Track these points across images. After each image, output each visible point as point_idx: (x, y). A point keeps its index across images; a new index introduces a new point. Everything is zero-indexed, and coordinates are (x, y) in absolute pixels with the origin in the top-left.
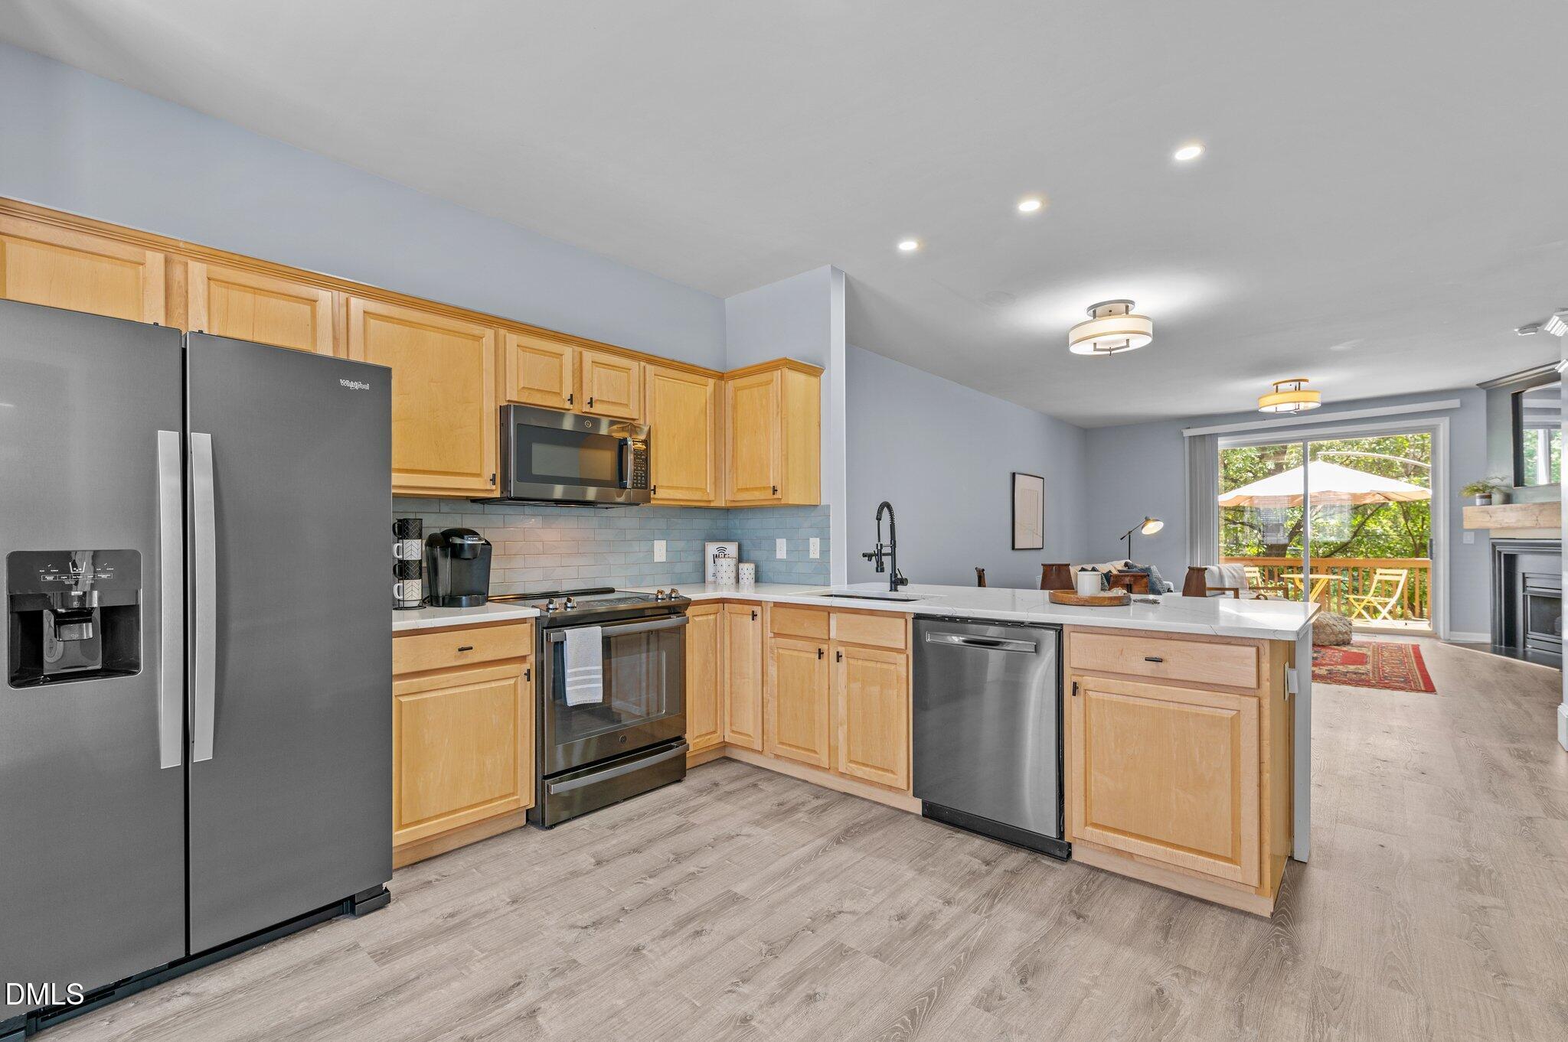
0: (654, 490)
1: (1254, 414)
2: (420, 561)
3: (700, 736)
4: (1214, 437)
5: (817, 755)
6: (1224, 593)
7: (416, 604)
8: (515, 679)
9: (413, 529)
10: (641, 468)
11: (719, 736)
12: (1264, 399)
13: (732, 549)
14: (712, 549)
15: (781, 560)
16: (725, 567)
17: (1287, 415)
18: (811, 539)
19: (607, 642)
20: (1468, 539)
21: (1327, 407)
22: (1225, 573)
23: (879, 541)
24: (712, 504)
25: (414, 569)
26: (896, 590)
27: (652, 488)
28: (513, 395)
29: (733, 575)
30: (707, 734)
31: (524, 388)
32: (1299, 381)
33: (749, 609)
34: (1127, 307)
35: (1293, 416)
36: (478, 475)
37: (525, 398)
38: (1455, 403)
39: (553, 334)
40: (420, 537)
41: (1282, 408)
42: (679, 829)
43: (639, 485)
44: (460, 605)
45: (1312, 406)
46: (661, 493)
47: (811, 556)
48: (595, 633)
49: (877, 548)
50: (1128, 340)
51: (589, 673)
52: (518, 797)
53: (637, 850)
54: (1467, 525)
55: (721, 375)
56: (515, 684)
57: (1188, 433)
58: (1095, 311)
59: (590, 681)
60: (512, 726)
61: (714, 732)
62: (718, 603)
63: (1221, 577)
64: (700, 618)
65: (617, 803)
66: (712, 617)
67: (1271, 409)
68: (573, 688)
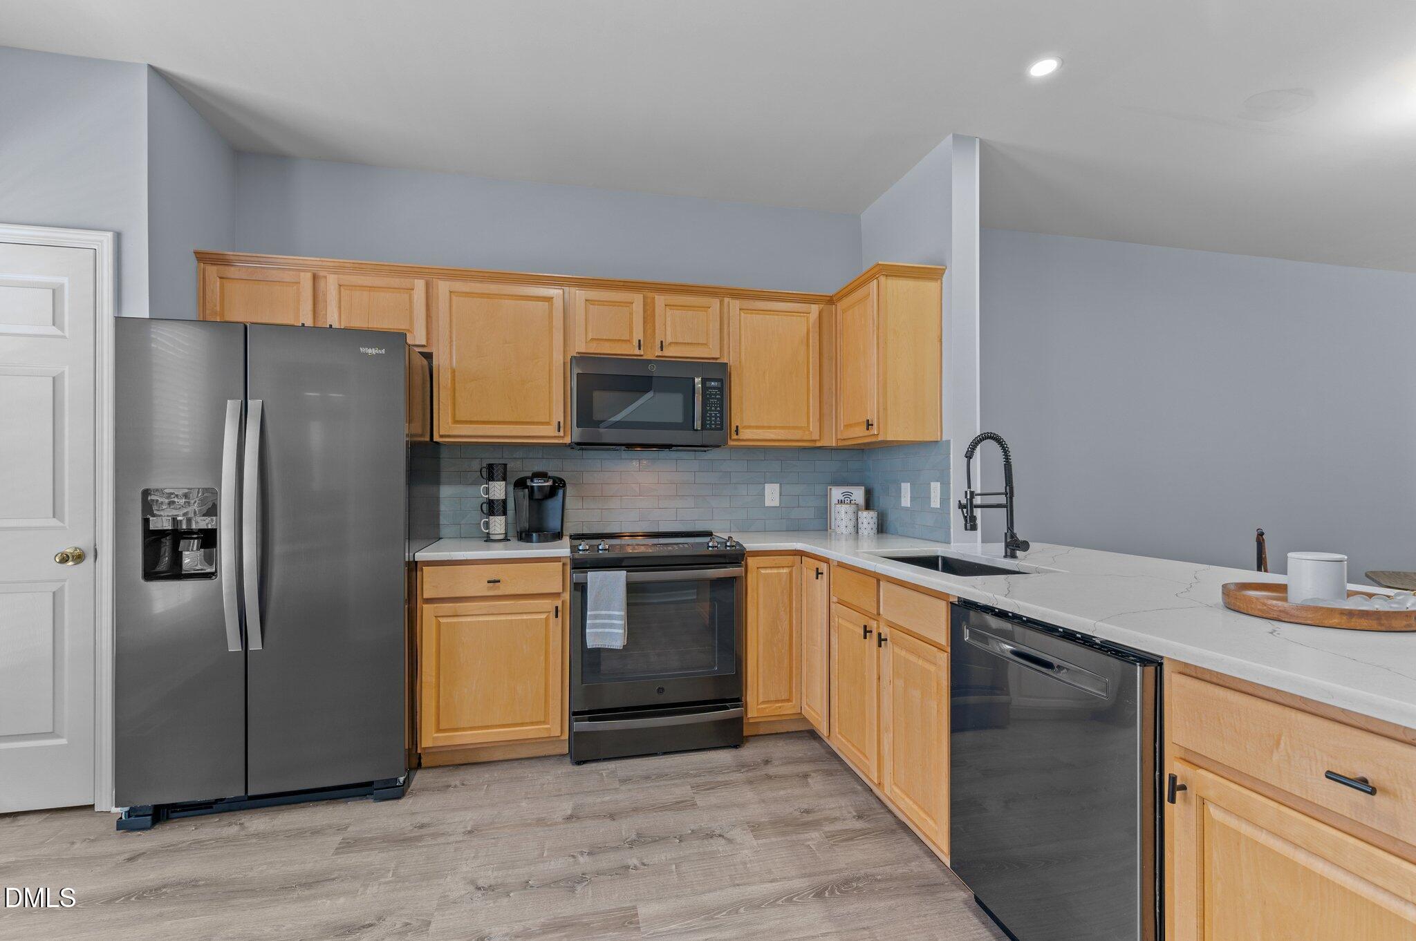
0: (737, 432)
2: (504, 502)
3: (768, 702)
5: (866, 761)
7: (501, 537)
8: (547, 614)
9: (498, 472)
10: (716, 408)
11: (794, 707)
13: (858, 494)
14: (836, 493)
15: (906, 509)
16: (843, 515)
18: (932, 483)
19: (632, 588)
23: (969, 487)
24: (818, 444)
25: (498, 507)
26: (1013, 556)
27: (734, 429)
28: (580, 346)
29: (851, 524)
30: (777, 701)
31: (592, 339)
36: (548, 423)
37: (594, 349)
39: (622, 284)
40: (504, 479)
42: (680, 805)
43: (713, 426)
44: (531, 541)
46: (746, 434)
47: (933, 505)
48: (619, 578)
49: (966, 497)
51: (610, 617)
52: (549, 726)
53: (612, 817)
55: (828, 298)
56: (547, 619)
59: (612, 626)
60: (542, 658)
61: (789, 700)
62: (795, 555)
64: (768, 571)
65: (655, 754)
66: (785, 571)
68: (592, 630)
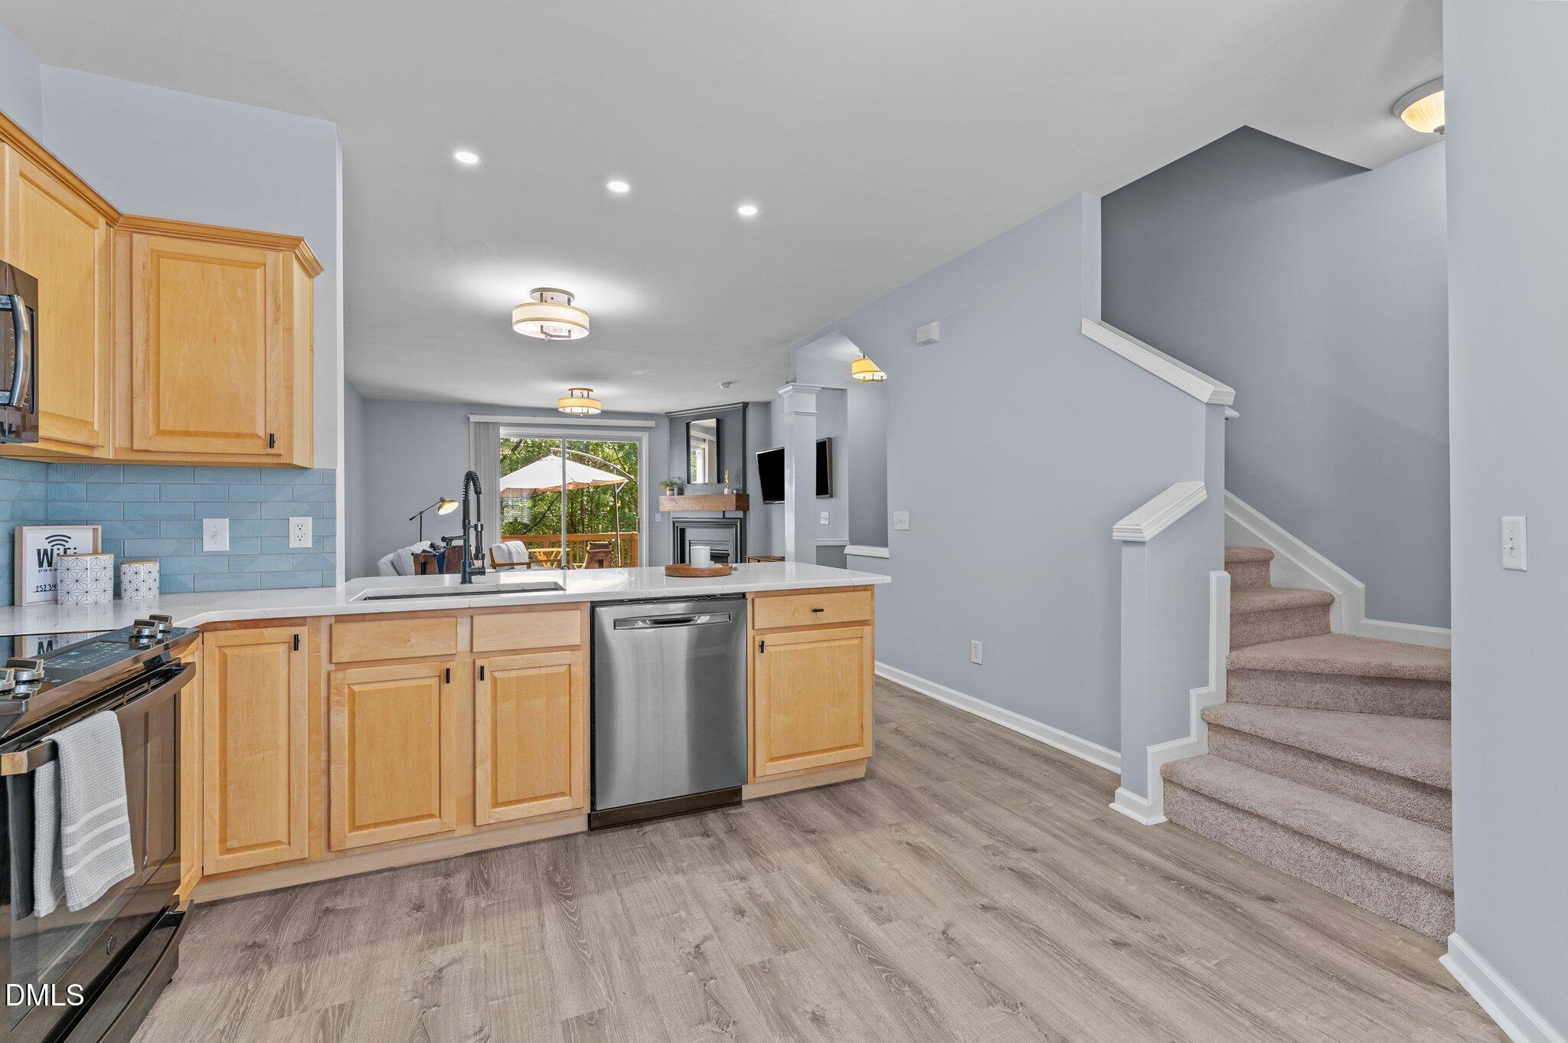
1: (554, 412)
4: (497, 425)
6: (513, 568)
12: (564, 401)
14: (34, 538)
15: (215, 553)
17: (577, 416)
18: (293, 519)
20: (658, 517)
21: (605, 414)
22: (513, 550)
23: (479, 520)
32: (589, 390)
33: (288, 632)
34: (569, 300)
35: (581, 417)
38: (652, 424)
41: (577, 410)
45: (592, 411)
47: (294, 545)
50: (569, 331)
54: (662, 509)
55: (115, 216)
57: (474, 418)
58: (542, 294)
63: (510, 553)
67: (568, 410)
